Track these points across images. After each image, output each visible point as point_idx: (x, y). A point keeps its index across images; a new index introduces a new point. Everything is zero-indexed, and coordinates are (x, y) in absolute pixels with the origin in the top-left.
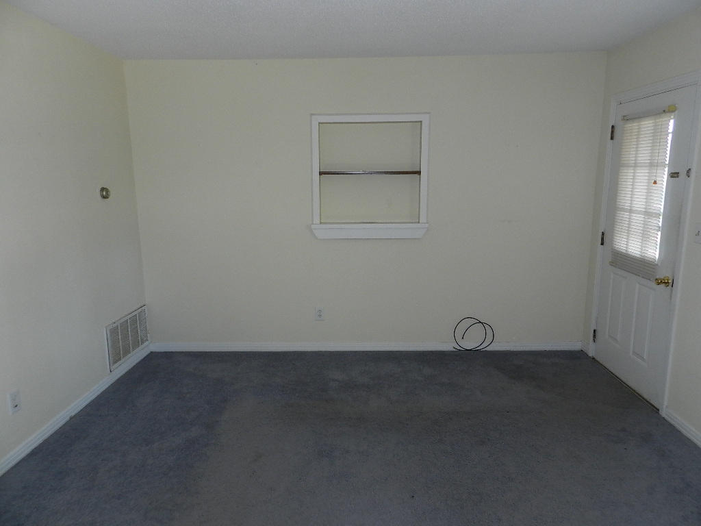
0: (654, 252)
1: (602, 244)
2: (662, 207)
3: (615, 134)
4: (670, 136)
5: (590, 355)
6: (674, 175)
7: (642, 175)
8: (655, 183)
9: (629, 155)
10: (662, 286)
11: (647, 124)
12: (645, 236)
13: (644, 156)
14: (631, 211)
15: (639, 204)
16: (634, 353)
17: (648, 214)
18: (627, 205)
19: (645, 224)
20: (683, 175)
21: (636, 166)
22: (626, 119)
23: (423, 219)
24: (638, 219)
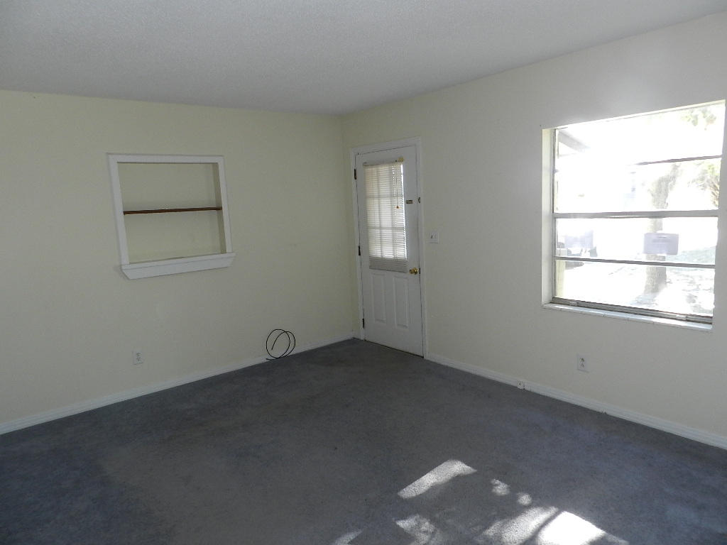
0: (402, 252)
1: (360, 254)
2: (404, 223)
3: (357, 175)
4: (402, 176)
5: (362, 338)
6: (409, 202)
7: (385, 203)
8: (398, 207)
9: (372, 189)
10: (413, 275)
11: (384, 170)
12: (394, 243)
13: (385, 190)
14: (381, 228)
15: (386, 222)
16: (398, 325)
17: (394, 228)
18: (377, 224)
19: (393, 235)
20: (415, 201)
21: (379, 197)
22: (365, 165)
23: (228, 249)
24: (387, 233)
